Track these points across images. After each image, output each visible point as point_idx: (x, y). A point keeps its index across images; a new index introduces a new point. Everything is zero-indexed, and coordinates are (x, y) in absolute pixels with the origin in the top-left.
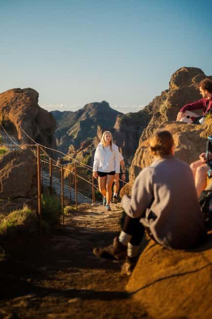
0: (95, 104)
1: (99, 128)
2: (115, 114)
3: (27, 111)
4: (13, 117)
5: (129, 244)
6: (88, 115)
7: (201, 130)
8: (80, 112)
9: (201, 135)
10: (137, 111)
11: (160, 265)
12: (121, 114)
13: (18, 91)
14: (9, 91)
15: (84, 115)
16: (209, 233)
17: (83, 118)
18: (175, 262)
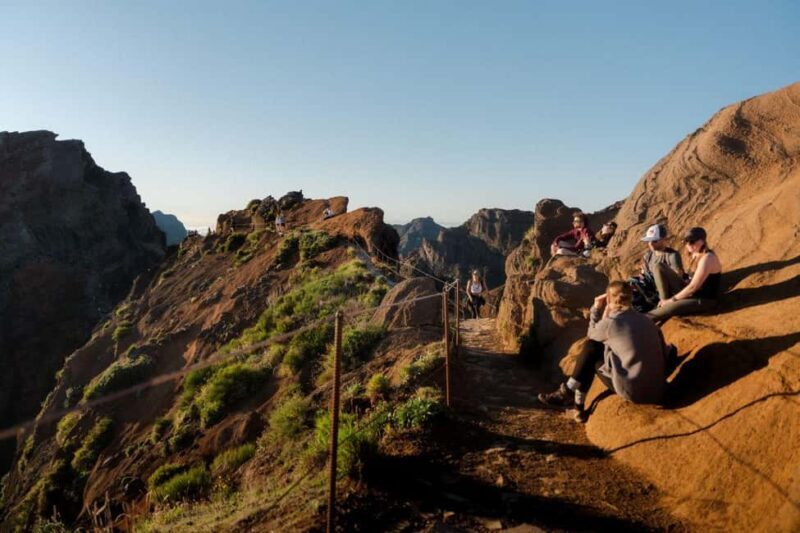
0: (421, 220)
1: (424, 240)
2: (437, 228)
3: (375, 228)
4: (363, 233)
5: (577, 392)
6: (414, 228)
7: (596, 265)
8: (408, 226)
9: (597, 269)
10: (457, 226)
11: (633, 421)
12: (444, 228)
13: (366, 210)
14: (359, 210)
15: (411, 228)
16: (669, 380)
17: (411, 231)
18: (651, 420)
